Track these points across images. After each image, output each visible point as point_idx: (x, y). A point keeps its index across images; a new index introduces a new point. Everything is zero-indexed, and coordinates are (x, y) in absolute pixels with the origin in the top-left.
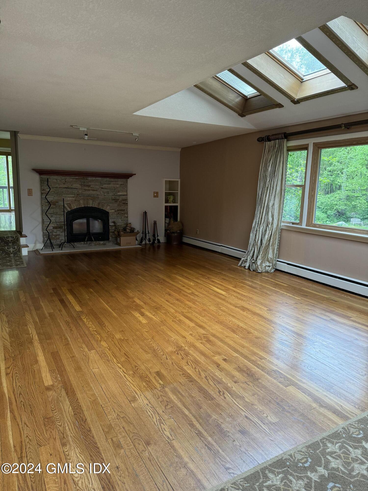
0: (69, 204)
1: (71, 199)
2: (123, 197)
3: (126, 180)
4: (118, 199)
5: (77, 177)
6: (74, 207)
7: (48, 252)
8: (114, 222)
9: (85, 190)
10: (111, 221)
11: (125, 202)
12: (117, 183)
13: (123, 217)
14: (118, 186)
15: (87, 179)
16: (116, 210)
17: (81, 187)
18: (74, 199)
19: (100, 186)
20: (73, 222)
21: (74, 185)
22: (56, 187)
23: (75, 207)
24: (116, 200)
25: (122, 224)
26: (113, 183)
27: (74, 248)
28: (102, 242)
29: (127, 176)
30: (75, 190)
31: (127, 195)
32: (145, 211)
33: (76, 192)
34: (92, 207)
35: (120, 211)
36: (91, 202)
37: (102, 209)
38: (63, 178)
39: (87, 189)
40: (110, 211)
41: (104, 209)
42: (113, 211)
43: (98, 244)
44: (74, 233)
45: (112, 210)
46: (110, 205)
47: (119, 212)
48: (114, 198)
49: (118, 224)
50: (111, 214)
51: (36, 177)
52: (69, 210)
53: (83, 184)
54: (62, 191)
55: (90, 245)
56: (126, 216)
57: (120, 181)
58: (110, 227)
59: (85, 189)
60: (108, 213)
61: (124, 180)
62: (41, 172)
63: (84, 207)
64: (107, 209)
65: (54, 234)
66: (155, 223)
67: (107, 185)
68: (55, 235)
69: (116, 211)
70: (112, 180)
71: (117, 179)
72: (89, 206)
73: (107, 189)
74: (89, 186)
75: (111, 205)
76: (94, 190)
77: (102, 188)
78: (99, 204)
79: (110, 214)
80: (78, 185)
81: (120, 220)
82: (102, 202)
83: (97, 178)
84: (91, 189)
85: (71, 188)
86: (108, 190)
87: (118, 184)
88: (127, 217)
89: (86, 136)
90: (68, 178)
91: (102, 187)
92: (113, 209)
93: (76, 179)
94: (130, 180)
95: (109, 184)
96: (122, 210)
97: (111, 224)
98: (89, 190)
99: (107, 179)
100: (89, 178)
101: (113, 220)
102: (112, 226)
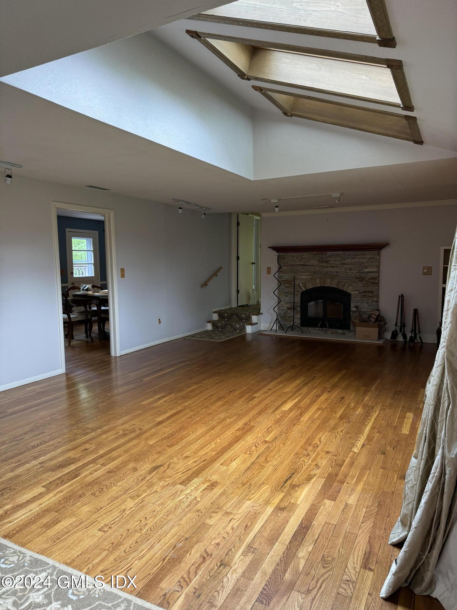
0: (305, 283)
1: (306, 277)
2: (372, 274)
3: (377, 252)
4: (365, 278)
5: (315, 253)
6: (310, 286)
7: (281, 333)
8: (357, 307)
9: (324, 267)
10: (352, 305)
11: (375, 281)
12: (364, 256)
13: (370, 301)
14: (365, 260)
15: (326, 254)
16: (361, 291)
17: (318, 264)
18: (310, 277)
19: (341, 262)
20: (309, 304)
21: (311, 261)
22: (292, 264)
23: (311, 287)
24: (361, 279)
25: (369, 310)
26: (358, 257)
27: (303, 333)
28: (340, 331)
29: (378, 247)
30: (312, 267)
31: (378, 272)
32: (402, 294)
33: (313, 269)
34: (329, 287)
35: (367, 293)
36: (328, 281)
37: (342, 290)
38: (300, 254)
39: (325, 265)
40: (353, 293)
41: (344, 290)
42: (356, 292)
43: (335, 333)
44: (309, 316)
45: (355, 291)
46: (352, 284)
47: (364, 294)
48: (359, 276)
49: (363, 310)
50: (354, 296)
51: (275, 254)
52: (304, 289)
53: (320, 260)
54: (297, 269)
55: (326, 333)
56: (374, 301)
57: (369, 254)
58: (351, 312)
59: (322, 266)
60: (349, 295)
61: (375, 252)
62: (277, 249)
63: (320, 287)
64: (349, 289)
65: (288, 315)
66: (416, 311)
67: (350, 260)
68: (288, 317)
69: (361, 293)
70: (357, 253)
71: (365, 252)
72: (326, 286)
73: (350, 265)
74: (327, 262)
75: (354, 285)
76: (333, 267)
77: (343, 264)
78: (338, 283)
79: (352, 296)
80: (315, 261)
81: (366, 305)
82: (343, 280)
83: (339, 252)
84: (330, 265)
85: (308, 265)
86: (351, 266)
87: (365, 258)
88: (377, 302)
89: (277, 208)
90: (306, 255)
91: (343, 262)
92: (357, 291)
93: (314, 254)
95: (354, 258)
96: (369, 292)
97: (353, 309)
98: (327, 267)
99: (351, 252)
100: (329, 253)
101: (355, 304)
102: (353, 311)
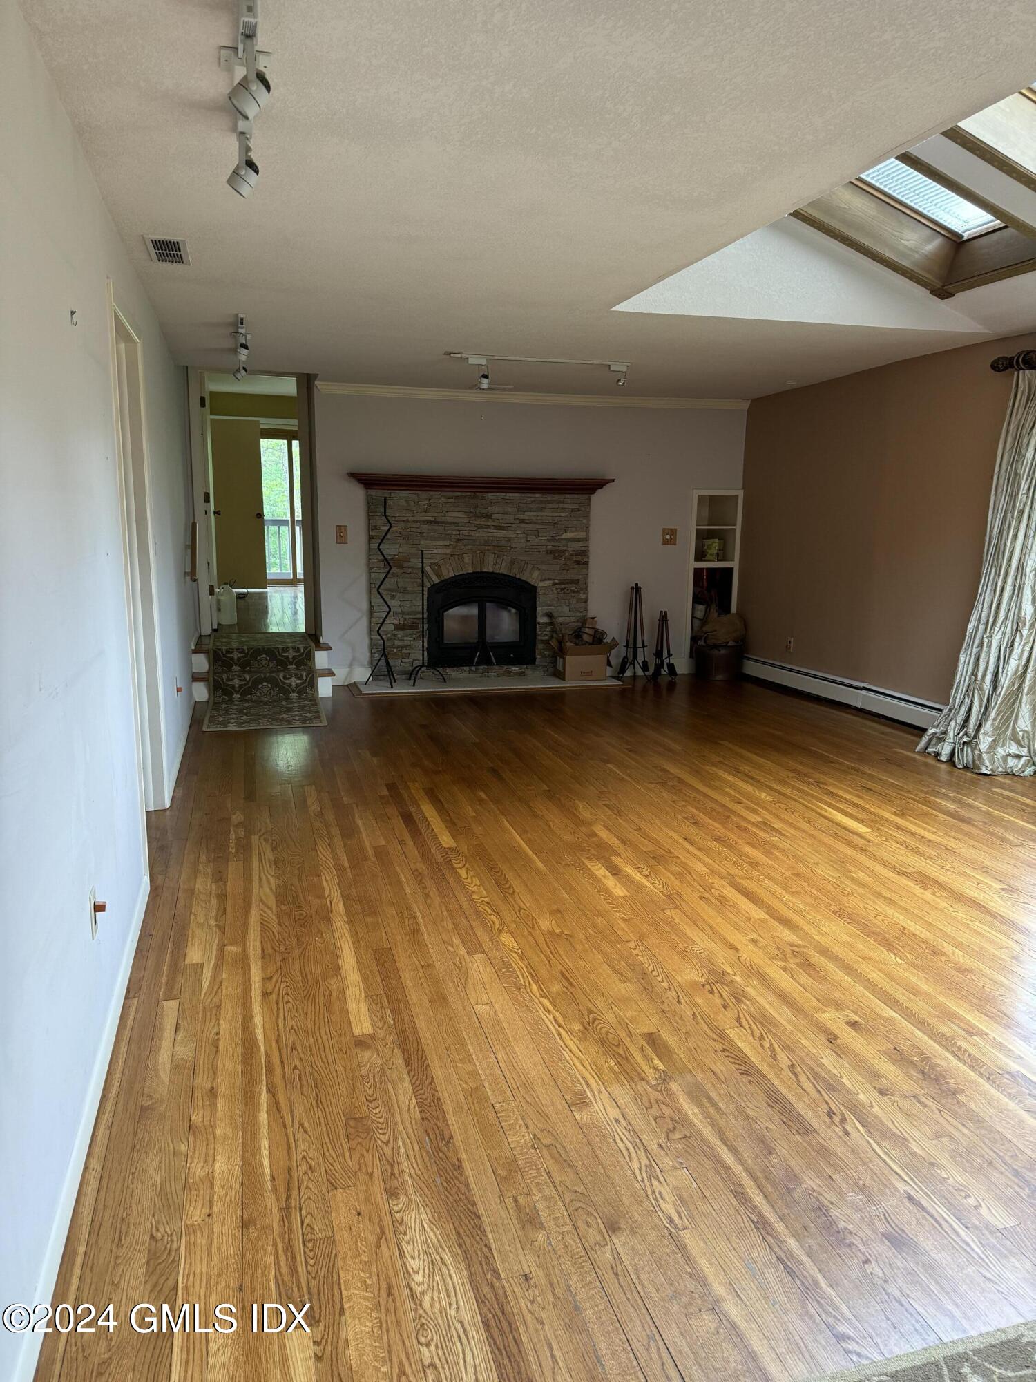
0: (437, 564)
1: (440, 551)
2: (576, 544)
3: (586, 496)
4: (563, 551)
5: (459, 494)
6: (449, 572)
7: (381, 689)
8: (549, 615)
9: (478, 527)
10: (540, 610)
11: (581, 559)
12: (561, 506)
13: (574, 601)
14: (563, 514)
15: (483, 498)
16: (556, 581)
17: (467, 520)
18: (448, 551)
19: (517, 517)
20: (445, 613)
21: (450, 514)
22: (405, 519)
23: (451, 574)
24: (556, 554)
25: (573, 620)
26: (550, 506)
27: (445, 681)
28: (515, 669)
29: (589, 486)
30: (453, 527)
31: (586, 539)
32: (637, 584)
33: (454, 533)
34: (493, 573)
35: (568, 583)
36: (490, 559)
37: (519, 579)
38: (424, 495)
39: (482, 523)
40: (541, 584)
41: (524, 578)
42: (548, 583)
43: (503, 675)
44: (445, 642)
45: (545, 580)
46: (540, 566)
47: (563, 586)
48: (553, 549)
49: (561, 620)
50: (543, 592)
51: (358, 494)
52: (436, 580)
53: (472, 510)
54: (419, 530)
55: (485, 676)
56: (582, 599)
57: (570, 501)
58: (538, 626)
59: (476, 525)
60: (533, 590)
61: (582, 498)
62: (368, 481)
63: (473, 573)
64: (533, 578)
65: (397, 643)
66: (663, 618)
67: (535, 514)
68: (399, 647)
69: (555, 584)
70: (549, 498)
71: (563, 496)
72: (485, 570)
73: (535, 523)
74: (487, 516)
75: (544, 567)
76: (500, 528)
77: (522, 521)
78: (512, 563)
79: (540, 592)
80: (460, 515)
81: (566, 609)
82: (522, 558)
83: (511, 495)
84: (493, 524)
85: (443, 523)
86: (538, 526)
87: (563, 510)
88: (586, 601)
89: (485, 381)
90: (438, 498)
91: (522, 517)
92: (549, 579)
93: (457, 497)
94: (598, 498)
95: (541, 510)
96: (572, 582)
97: (542, 619)
98: (488, 527)
99: (537, 495)
100: (490, 496)
101: (546, 609)
102: (543, 624)
